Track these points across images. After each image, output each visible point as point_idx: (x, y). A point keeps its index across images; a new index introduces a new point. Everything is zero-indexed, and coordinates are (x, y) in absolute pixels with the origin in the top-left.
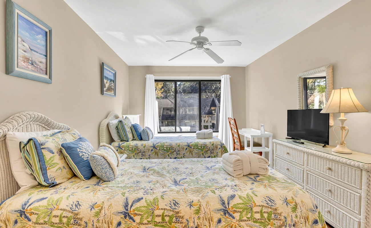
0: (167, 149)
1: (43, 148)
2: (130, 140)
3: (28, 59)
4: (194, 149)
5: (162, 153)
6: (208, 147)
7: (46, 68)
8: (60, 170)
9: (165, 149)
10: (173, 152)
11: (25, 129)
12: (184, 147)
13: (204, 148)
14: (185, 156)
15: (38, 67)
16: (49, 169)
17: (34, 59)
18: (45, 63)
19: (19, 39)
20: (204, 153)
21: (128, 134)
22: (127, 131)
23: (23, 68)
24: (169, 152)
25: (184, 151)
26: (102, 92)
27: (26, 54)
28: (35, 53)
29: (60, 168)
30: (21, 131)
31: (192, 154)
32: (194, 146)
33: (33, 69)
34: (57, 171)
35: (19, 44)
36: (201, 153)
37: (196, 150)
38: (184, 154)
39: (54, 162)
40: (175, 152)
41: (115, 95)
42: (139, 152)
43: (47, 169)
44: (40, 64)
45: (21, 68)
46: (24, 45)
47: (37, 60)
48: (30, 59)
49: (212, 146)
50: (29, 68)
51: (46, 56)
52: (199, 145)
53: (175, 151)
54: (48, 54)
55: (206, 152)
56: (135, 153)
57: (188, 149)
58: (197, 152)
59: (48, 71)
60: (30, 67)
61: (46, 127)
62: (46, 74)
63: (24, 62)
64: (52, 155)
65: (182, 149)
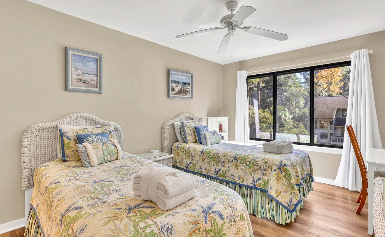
0: (213, 157)
1: (64, 136)
2: (189, 142)
3: (81, 80)
4: (240, 163)
5: (208, 160)
6: (258, 164)
7: (97, 84)
8: (73, 152)
9: (211, 156)
10: (218, 162)
11: (76, 124)
12: (230, 158)
13: (253, 165)
14: (229, 170)
15: (90, 83)
16: (66, 150)
17: (85, 79)
18: (96, 80)
19: (74, 69)
20: (252, 172)
21: (187, 136)
22: (187, 133)
23: (76, 86)
24: (215, 162)
25: (229, 163)
26: (168, 96)
27: (79, 77)
28: (87, 75)
29: (74, 151)
30: (73, 124)
31: (238, 169)
32: (241, 160)
33: (85, 85)
34: (70, 152)
35: (73, 72)
36: (249, 171)
37: (243, 165)
38: (229, 167)
39: (69, 146)
40: (220, 163)
41: (192, 97)
42: (190, 156)
43: (65, 149)
44: (91, 81)
45: (74, 86)
46: (77, 72)
47: (88, 79)
48: (83, 79)
49: (265, 165)
50: (81, 85)
51: (97, 75)
52: (247, 160)
53: (220, 161)
54: (98, 73)
55: (255, 170)
56: (187, 156)
57: (233, 162)
58: (243, 168)
59: (98, 85)
60: (83, 84)
61: (93, 123)
62: (97, 87)
63: (78, 82)
64: (69, 141)
65: (227, 161)
